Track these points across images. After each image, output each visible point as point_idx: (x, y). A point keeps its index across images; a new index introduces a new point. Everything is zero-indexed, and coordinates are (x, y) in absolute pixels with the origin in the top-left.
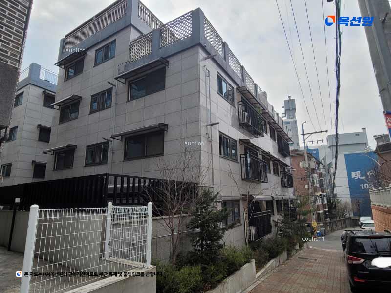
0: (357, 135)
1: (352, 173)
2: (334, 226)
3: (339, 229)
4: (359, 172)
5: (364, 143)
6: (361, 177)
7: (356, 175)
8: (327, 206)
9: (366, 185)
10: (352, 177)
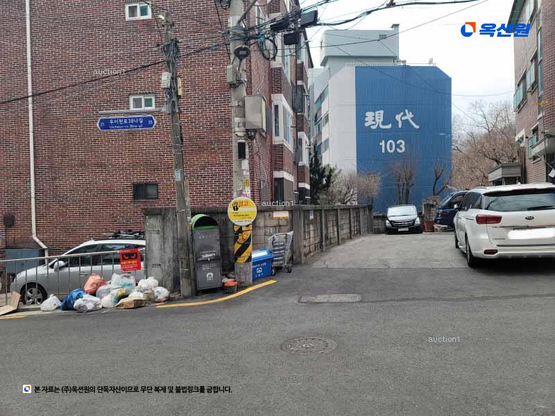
0: (383, 36)
1: (368, 114)
2: (330, 229)
3: (344, 240)
4: (382, 112)
5: (391, 57)
6: (383, 123)
7: (374, 119)
8: (308, 175)
9: (391, 144)
10: (367, 124)
